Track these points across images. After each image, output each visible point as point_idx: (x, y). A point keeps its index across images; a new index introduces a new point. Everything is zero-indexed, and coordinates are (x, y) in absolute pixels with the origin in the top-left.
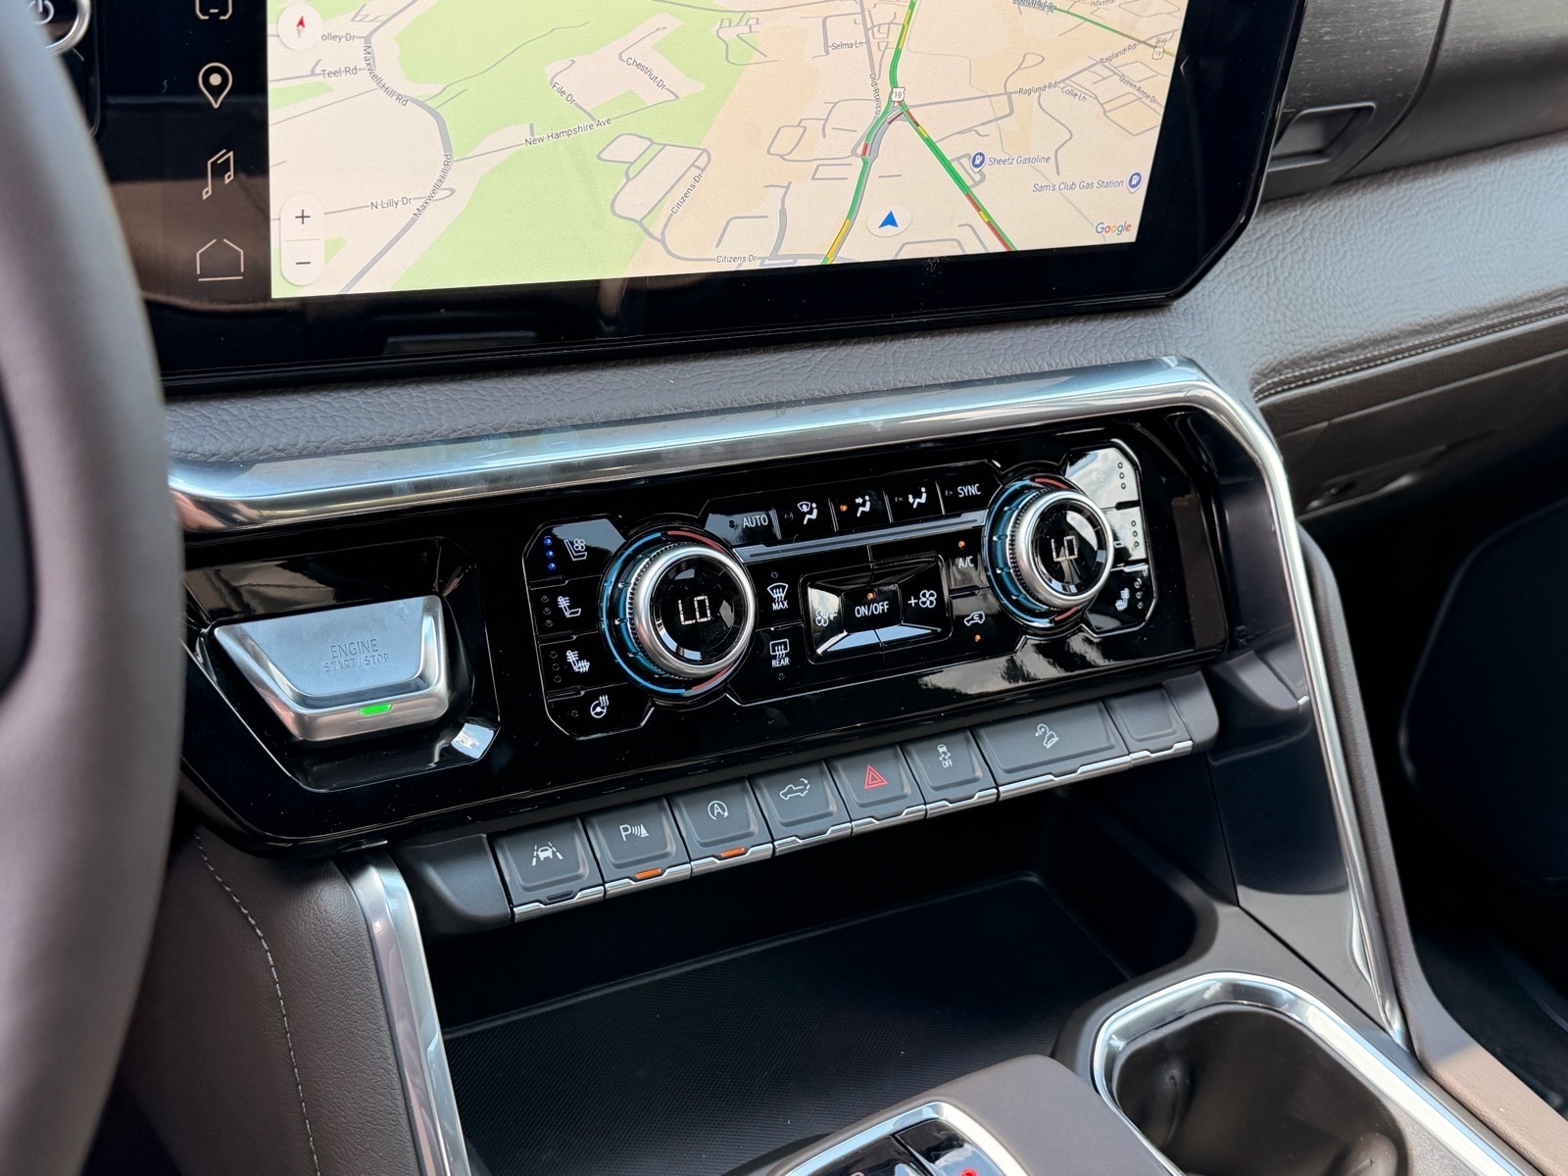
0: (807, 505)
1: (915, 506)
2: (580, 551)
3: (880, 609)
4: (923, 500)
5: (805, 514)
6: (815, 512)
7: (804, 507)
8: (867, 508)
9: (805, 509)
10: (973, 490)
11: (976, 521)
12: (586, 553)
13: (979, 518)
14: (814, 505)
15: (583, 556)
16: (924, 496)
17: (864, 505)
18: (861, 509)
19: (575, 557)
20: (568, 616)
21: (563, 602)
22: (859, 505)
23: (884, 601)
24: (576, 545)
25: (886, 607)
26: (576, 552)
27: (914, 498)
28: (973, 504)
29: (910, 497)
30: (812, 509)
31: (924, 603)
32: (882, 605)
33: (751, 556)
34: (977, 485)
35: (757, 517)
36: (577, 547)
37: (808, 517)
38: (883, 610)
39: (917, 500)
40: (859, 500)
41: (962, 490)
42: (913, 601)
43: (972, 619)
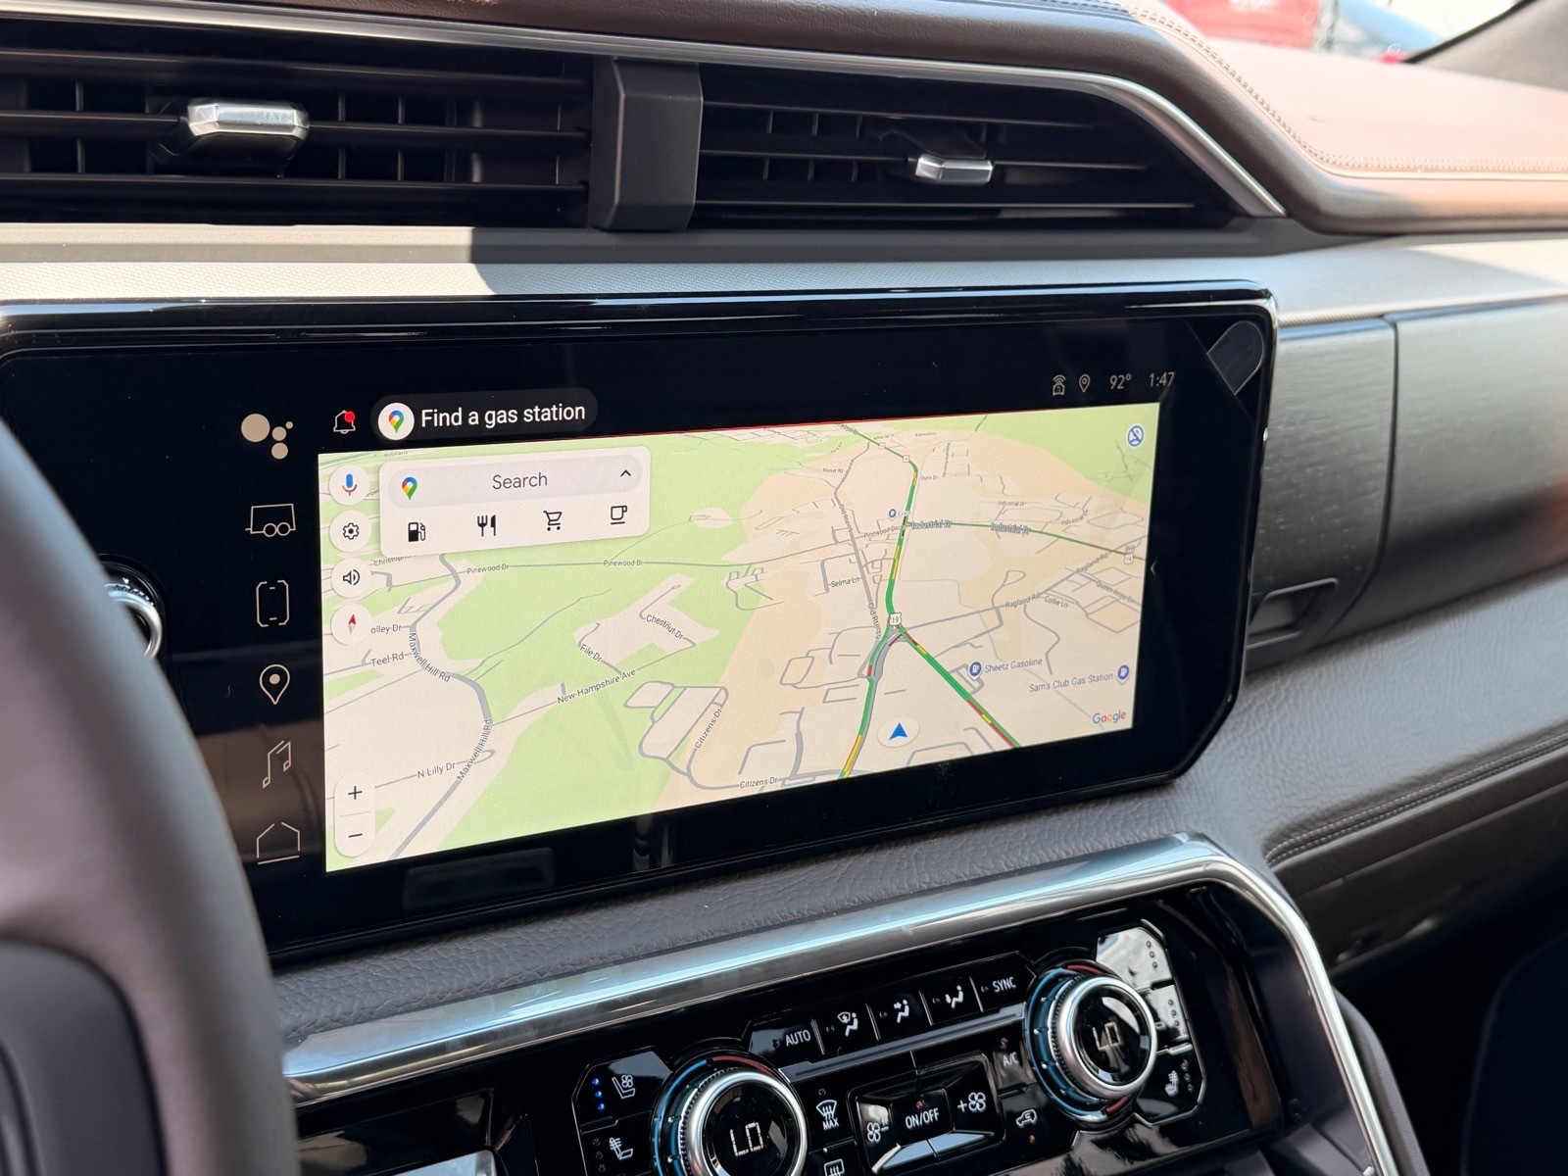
0: (847, 1015)
1: (953, 1006)
2: (628, 1088)
3: (930, 1116)
4: (960, 998)
5: (845, 1025)
6: (856, 1021)
7: (845, 1017)
8: (906, 1013)
9: (845, 1020)
10: (1008, 983)
11: (1014, 1015)
12: (634, 1089)
13: (1017, 1012)
14: (854, 1015)
15: (631, 1093)
16: (961, 994)
17: (902, 1010)
18: (900, 1014)
19: (624, 1095)
20: (621, 1158)
21: (615, 1144)
22: (898, 1011)
23: (932, 1108)
24: (624, 1082)
25: (936, 1114)
26: (624, 1089)
27: (952, 998)
28: (1009, 998)
29: (947, 996)
30: (852, 1019)
31: (973, 1107)
32: (933, 1113)
33: (798, 1074)
34: (1011, 978)
35: (799, 1033)
36: (625, 1084)
37: (849, 1028)
38: (934, 1118)
39: (955, 999)
40: (898, 1006)
41: (997, 984)
42: (962, 1106)
43: (1024, 1119)
